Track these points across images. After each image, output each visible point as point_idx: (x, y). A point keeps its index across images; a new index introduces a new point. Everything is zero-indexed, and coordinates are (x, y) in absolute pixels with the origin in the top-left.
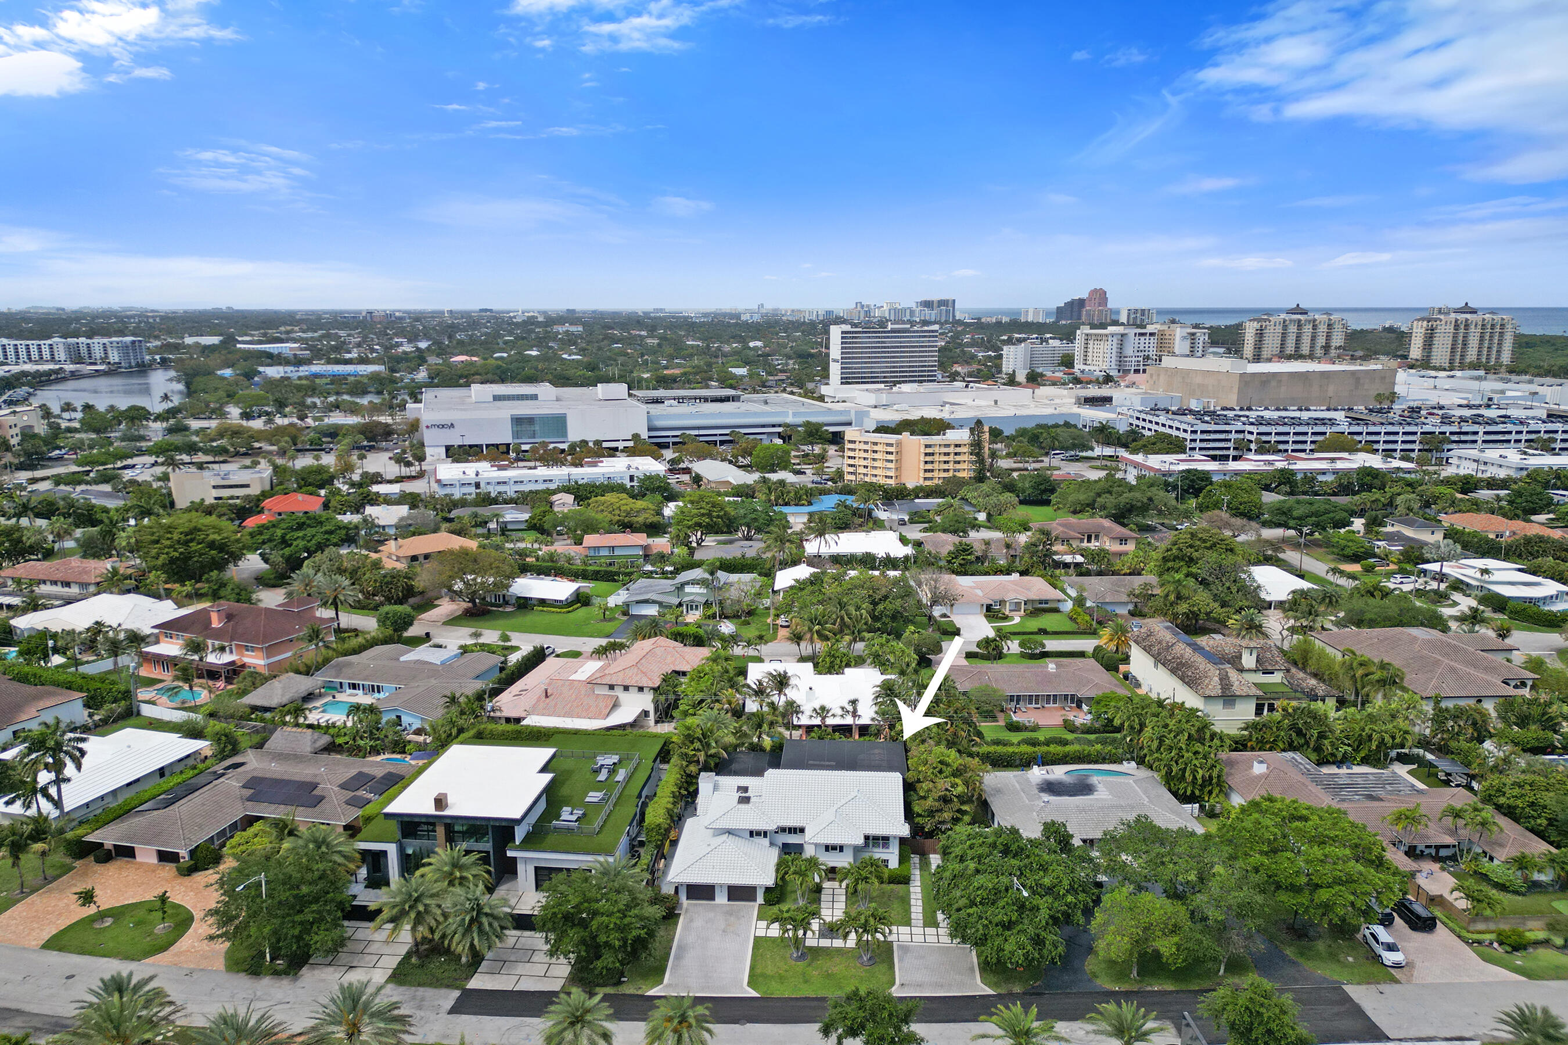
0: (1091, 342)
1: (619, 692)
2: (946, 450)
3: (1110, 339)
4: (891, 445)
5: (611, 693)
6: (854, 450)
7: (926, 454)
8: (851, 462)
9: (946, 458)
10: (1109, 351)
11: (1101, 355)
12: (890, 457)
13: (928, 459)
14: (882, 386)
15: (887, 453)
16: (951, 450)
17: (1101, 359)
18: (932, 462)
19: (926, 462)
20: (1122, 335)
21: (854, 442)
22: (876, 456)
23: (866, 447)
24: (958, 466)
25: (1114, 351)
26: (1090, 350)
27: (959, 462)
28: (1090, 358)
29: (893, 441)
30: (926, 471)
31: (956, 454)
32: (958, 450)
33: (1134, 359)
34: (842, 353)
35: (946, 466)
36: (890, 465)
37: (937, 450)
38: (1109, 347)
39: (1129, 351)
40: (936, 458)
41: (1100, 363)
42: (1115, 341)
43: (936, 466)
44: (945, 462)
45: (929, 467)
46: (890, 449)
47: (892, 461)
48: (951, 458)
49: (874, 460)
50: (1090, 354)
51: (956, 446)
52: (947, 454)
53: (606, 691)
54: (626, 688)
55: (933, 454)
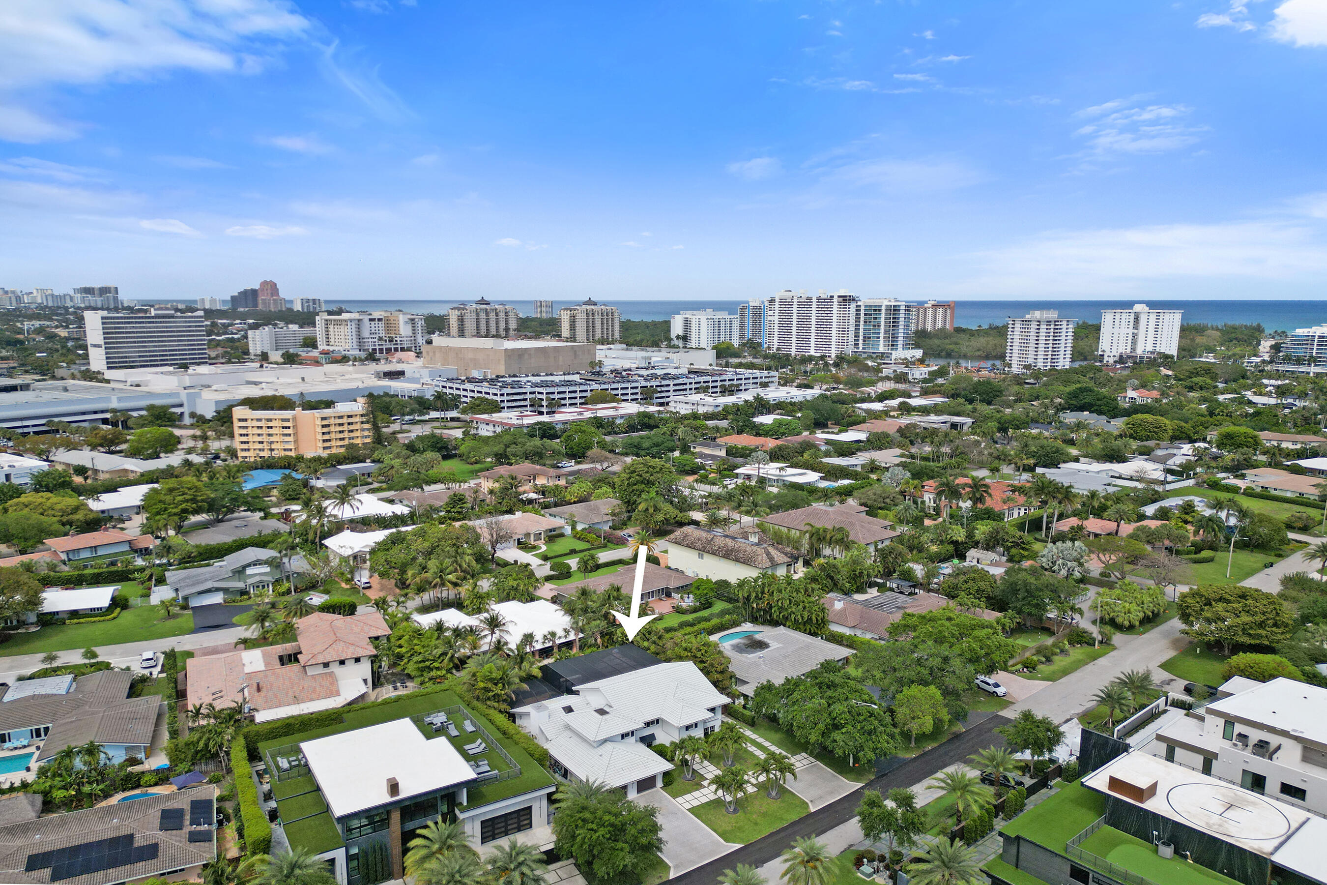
0: (331, 327)
1: (335, 668)
2: (341, 421)
3: (349, 323)
4: (288, 420)
5: (327, 670)
6: (246, 428)
7: (323, 426)
8: (244, 439)
9: (341, 428)
10: (350, 334)
11: (343, 337)
12: (286, 431)
13: (326, 430)
14: (171, 369)
15: (283, 428)
16: (345, 420)
17: (343, 340)
18: (329, 433)
19: (323, 433)
20: (359, 320)
21: (246, 420)
22: (271, 431)
23: (259, 424)
24: (352, 435)
25: (354, 333)
26: (331, 333)
27: (352, 431)
28: (332, 340)
29: (290, 417)
30: (324, 441)
31: (349, 424)
32: (350, 420)
33: (370, 340)
34: (105, 338)
35: (341, 436)
36: (287, 439)
37: (332, 421)
38: (349, 330)
39: (366, 333)
40: (333, 428)
41: (343, 344)
42: (354, 326)
43: (333, 436)
44: (341, 432)
45: (327, 437)
46: (286, 424)
47: (290, 435)
48: (346, 427)
49: (270, 435)
50: (332, 336)
51: (349, 417)
52: (342, 425)
53: (320, 670)
54: (342, 662)
55: (328, 426)
